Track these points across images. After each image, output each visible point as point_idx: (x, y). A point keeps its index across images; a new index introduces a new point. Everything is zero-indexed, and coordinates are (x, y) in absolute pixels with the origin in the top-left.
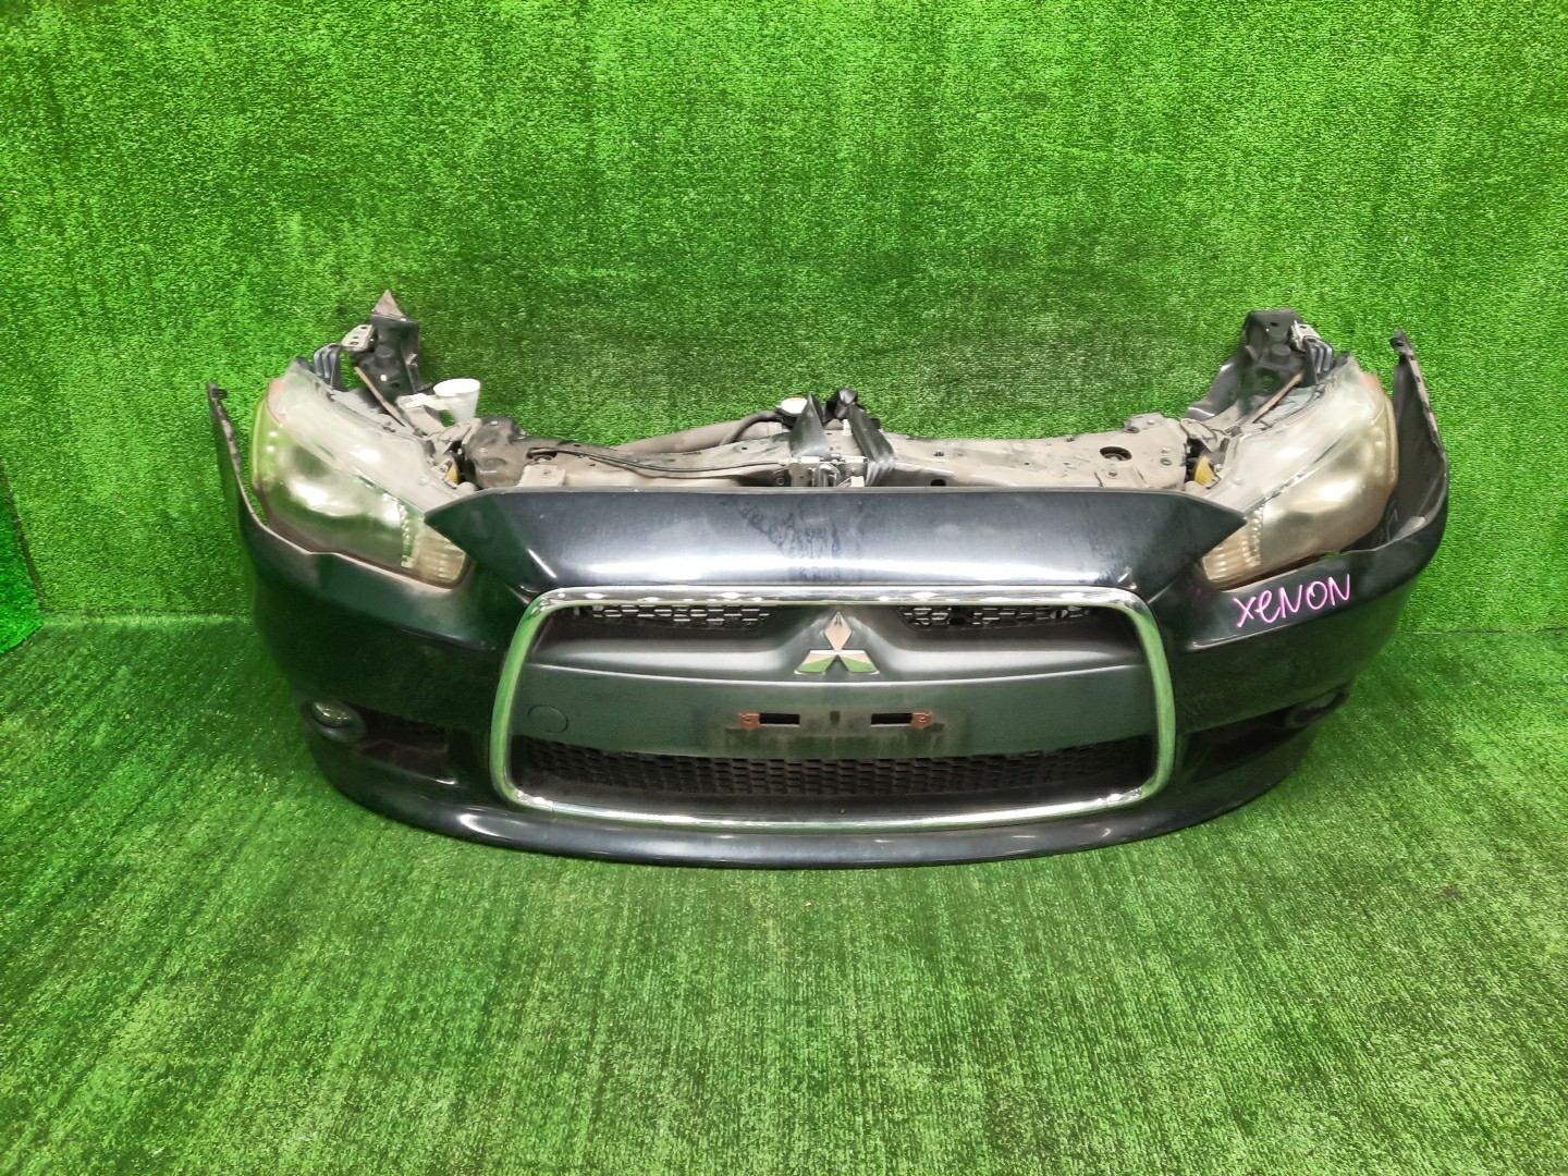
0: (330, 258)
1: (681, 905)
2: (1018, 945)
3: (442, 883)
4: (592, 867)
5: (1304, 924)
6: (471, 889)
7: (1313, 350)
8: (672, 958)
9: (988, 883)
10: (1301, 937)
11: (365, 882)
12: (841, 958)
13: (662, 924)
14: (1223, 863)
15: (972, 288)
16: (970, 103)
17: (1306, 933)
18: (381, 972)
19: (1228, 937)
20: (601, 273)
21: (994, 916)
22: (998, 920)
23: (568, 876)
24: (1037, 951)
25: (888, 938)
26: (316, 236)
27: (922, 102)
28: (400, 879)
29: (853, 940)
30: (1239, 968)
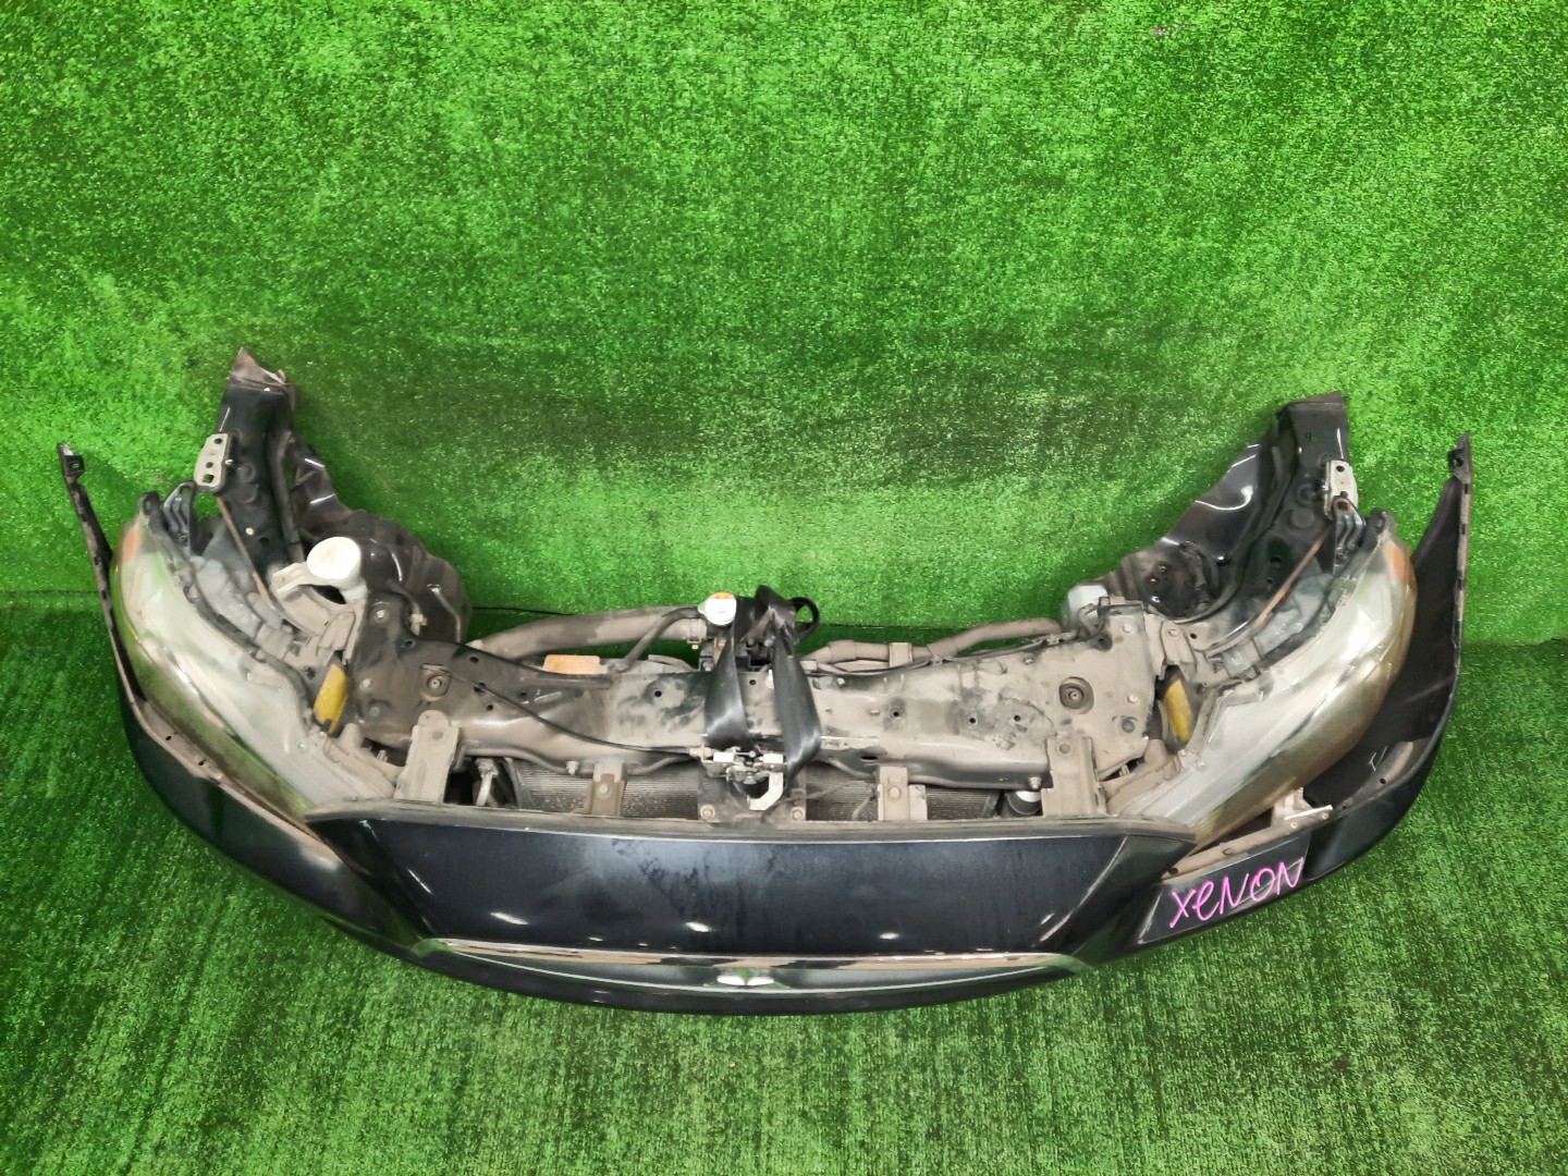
0: (162, 317)
1: (614, 1061)
2: (920, 1125)
3: (393, 1024)
4: (532, 1004)
5: (1192, 1106)
6: (420, 1031)
7: (1339, 522)
8: (602, 1138)
9: (904, 1037)
10: (1185, 1123)
11: (321, 1019)
12: (757, 1136)
13: (595, 1088)
14: (1133, 1016)
15: (951, 366)
16: (959, 186)
17: (1189, 1116)
18: (341, 1147)
19: (1117, 1120)
20: (496, 342)
21: (904, 1086)
22: (907, 1091)
23: (509, 1018)
24: (939, 1138)
25: (804, 1114)
26: (137, 295)
27: (893, 186)
28: (352, 1019)
29: (771, 1116)
30: (1119, 1163)
